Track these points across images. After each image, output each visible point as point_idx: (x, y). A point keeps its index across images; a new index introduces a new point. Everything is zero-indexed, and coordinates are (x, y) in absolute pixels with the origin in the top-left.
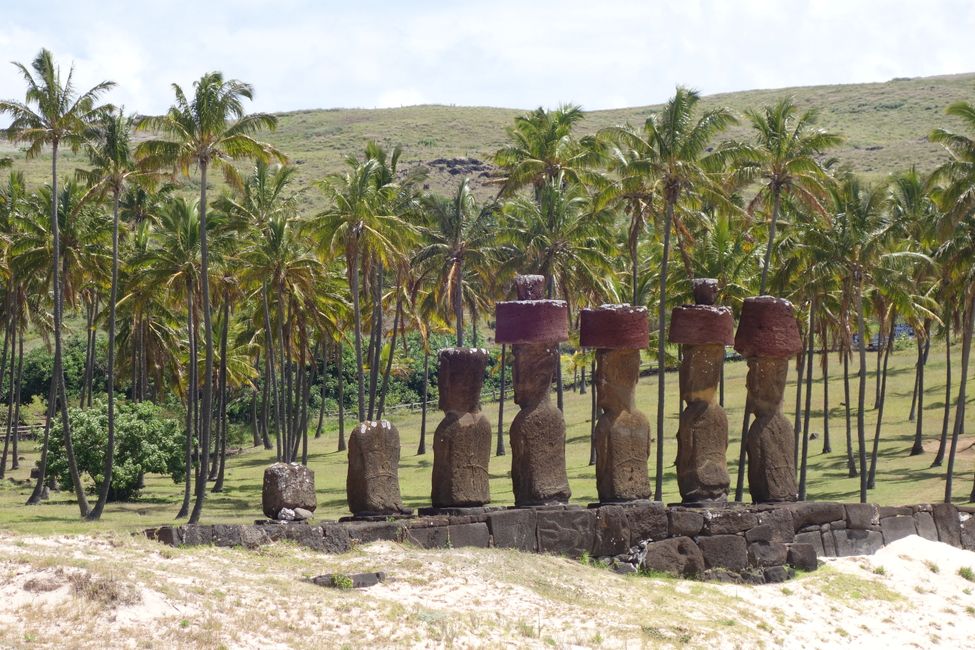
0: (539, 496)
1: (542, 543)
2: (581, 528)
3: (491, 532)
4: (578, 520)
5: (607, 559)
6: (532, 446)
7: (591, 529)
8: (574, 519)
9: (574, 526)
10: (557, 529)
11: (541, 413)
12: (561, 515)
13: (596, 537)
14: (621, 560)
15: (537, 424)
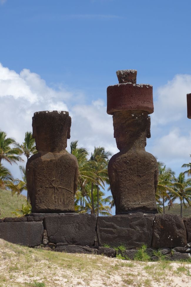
0: (124, 208)
1: (101, 237)
2: (138, 228)
3: (45, 228)
4: (135, 222)
5: (166, 250)
6: (121, 176)
7: (148, 229)
8: (131, 222)
9: (131, 227)
10: (115, 228)
11: (129, 156)
12: (119, 219)
13: (153, 235)
14: (177, 251)
15: (125, 162)
